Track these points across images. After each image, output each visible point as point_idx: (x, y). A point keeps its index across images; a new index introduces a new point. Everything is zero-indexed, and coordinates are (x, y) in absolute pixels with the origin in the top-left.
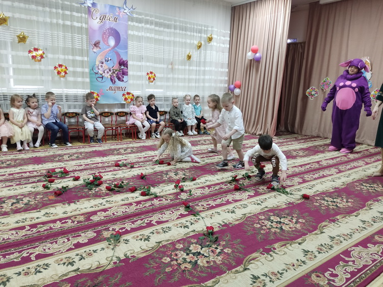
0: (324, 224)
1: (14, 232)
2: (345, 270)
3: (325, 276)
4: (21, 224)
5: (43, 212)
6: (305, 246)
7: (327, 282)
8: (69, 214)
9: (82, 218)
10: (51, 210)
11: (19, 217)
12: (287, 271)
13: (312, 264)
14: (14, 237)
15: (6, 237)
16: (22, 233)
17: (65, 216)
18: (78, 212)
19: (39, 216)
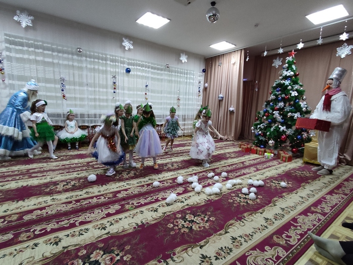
0: (275, 199)
1: (64, 205)
2: (296, 233)
3: (282, 237)
4: (69, 200)
5: (84, 191)
6: (265, 215)
7: (285, 242)
8: (102, 193)
9: (111, 196)
10: (90, 190)
11: (68, 194)
12: (255, 233)
13: (272, 229)
14: (64, 208)
15: (59, 209)
16: (70, 206)
17: (99, 194)
18: (108, 191)
19: (82, 194)
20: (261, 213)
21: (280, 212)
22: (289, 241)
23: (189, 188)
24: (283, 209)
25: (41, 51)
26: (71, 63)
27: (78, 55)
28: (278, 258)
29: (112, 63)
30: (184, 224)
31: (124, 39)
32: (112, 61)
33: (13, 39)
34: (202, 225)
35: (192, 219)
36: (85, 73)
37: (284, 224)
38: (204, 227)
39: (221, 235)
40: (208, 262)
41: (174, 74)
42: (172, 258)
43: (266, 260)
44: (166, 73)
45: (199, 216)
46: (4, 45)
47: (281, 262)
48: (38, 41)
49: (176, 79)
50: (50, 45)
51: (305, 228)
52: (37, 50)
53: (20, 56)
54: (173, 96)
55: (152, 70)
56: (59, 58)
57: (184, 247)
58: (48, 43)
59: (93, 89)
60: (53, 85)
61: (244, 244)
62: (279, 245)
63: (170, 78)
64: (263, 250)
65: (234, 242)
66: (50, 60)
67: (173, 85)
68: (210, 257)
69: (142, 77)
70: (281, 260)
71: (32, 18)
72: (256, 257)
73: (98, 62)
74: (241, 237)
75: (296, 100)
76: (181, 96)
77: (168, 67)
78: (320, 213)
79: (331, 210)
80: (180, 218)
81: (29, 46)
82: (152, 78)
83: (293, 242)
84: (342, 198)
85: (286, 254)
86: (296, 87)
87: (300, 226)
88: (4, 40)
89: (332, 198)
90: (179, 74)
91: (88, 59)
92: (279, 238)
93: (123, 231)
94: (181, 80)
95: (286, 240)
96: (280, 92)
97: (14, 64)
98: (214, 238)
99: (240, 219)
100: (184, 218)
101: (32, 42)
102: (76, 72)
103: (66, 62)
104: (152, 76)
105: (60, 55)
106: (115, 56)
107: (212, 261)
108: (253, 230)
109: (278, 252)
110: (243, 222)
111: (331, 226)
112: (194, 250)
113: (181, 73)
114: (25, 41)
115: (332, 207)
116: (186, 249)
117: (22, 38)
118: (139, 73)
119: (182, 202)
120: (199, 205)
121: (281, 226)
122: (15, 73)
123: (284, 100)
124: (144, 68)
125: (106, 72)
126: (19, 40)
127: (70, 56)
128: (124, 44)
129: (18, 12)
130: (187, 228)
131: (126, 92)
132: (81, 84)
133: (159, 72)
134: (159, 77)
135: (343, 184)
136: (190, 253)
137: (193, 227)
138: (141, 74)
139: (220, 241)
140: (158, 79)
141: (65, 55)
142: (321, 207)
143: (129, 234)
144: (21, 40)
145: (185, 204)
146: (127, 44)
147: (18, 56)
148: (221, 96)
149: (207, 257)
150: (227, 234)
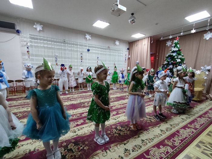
0: (167, 119)
2: (178, 139)
3: (170, 141)
6: (161, 128)
8: (74, 114)
12: (155, 138)
18: (77, 113)
20: (159, 127)
21: (170, 127)
22: (174, 143)
23: (119, 112)
24: (171, 125)
25: (46, 42)
26: (60, 47)
27: (64, 43)
28: (167, 152)
29: (80, 47)
30: (116, 131)
31: (86, 34)
32: (80, 45)
33: (33, 36)
34: (125, 132)
35: (121, 129)
36: (67, 52)
37: (171, 133)
38: (127, 133)
39: (136, 138)
40: (128, 153)
41: (112, 51)
42: (109, 150)
43: (161, 153)
44: (108, 51)
45: (124, 127)
46: (29, 40)
47: (169, 155)
48: (45, 37)
49: (113, 54)
50: (50, 39)
51: (184, 136)
52: (44, 42)
53: (37, 45)
54: (111, 62)
55: (101, 50)
56: (54, 45)
57: (116, 144)
58: (50, 38)
59: (71, 60)
60: (51, 59)
61: (149, 144)
62: (168, 145)
63: (110, 53)
64: (159, 148)
65: (143, 142)
66: (50, 46)
67: (112, 57)
68: (129, 150)
69: (96, 53)
70: (169, 154)
71: (42, 26)
72: (155, 151)
73: (74, 46)
74: (147, 140)
75: (179, 64)
76: (116, 63)
77: (109, 48)
78: (193, 128)
79: (200, 127)
80: (114, 128)
81: (40, 39)
82: (101, 53)
83: (176, 144)
84: (207, 120)
85: (172, 151)
86: (180, 57)
87: (181, 135)
88: (29, 37)
89: (201, 120)
90: (115, 51)
91: (69, 45)
92: (168, 141)
93: (84, 134)
94: (116, 54)
95: (172, 143)
96: (170, 60)
97: (34, 49)
98: (132, 140)
99: (147, 130)
100: (116, 128)
101: (42, 38)
102: (63, 52)
103: (58, 47)
104: (101, 52)
105: (55, 43)
106: (82, 43)
107: (130, 152)
108: (154, 136)
109: (168, 149)
110: (148, 132)
111: (200, 136)
112: (121, 146)
113: (116, 50)
114: (38, 37)
115: (201, 125)
116: (117, 145)
117: (37, 36)
118: (94, 51)
119: (115, 119)
120: (124, 121)
121: (170, 134)
122: (34, 53)
123: (173, 64)
124: (96, 49)
125: (77, 51)
126: (36, 37)
127: (60, 44)
128: (86, 37)
129: (36, 23)
130: (117, 133)
131: (87, 61)
132: (65, 58)
133: (104, 50)
134: (104, 53)
135: (208, 112)
136: (119, 147)
137: (121, 133)
138: (95, 52)
139: (135, 141)
140: (104, 54)
141: (58, 44)
142: (194, 125)
143: (87, 136)
144: (37, 37)
145: (117, 121)
146: (88, 37)
147: (35, 45)
148: (137, 62)
149: (128, 150)
150: (139, 138)
